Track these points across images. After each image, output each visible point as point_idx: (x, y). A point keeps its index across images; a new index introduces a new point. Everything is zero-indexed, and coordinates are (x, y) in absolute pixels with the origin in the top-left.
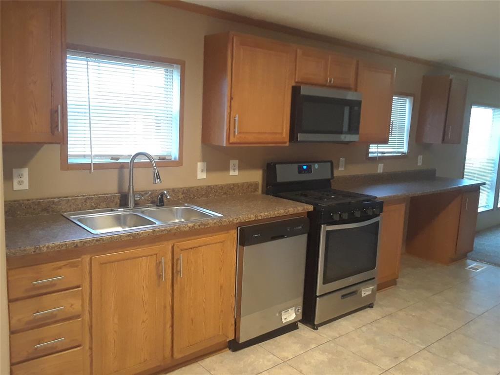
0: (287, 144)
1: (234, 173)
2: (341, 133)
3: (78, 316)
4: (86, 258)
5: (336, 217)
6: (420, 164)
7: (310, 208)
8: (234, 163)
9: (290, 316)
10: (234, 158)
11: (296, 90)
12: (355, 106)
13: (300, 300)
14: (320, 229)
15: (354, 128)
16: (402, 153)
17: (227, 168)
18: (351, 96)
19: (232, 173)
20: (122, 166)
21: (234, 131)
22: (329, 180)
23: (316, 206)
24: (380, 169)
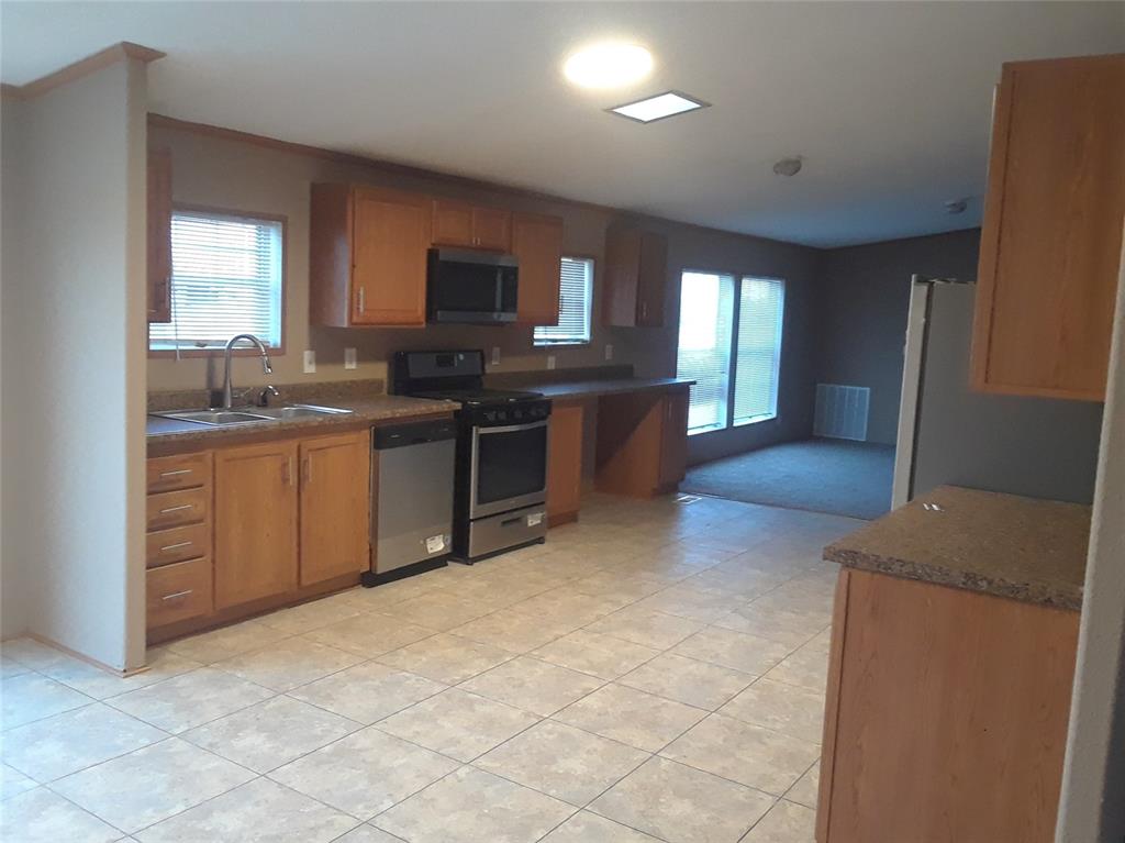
0: (424, 325)
1: (351, 366)
2: (493, 309)
3: (201, 521)
4: (208, 454)
5: (491, 417)
6: (608, 356)
7: (458, 406)
8: (350, 352)
9: (437, 545)
10: (351, 346)
11: (432, 255)
12: (511, 274)
13: (448, 526)
14: (471, 433)
15: (510, 304)
16: (583, 341)
17: (341, 360)
18: (504, 262)
19: (348, 366)
20: (212, 355)
21: (358, 309)
22: (478, 377)
23: (464, 404)
24: (551, 363)
